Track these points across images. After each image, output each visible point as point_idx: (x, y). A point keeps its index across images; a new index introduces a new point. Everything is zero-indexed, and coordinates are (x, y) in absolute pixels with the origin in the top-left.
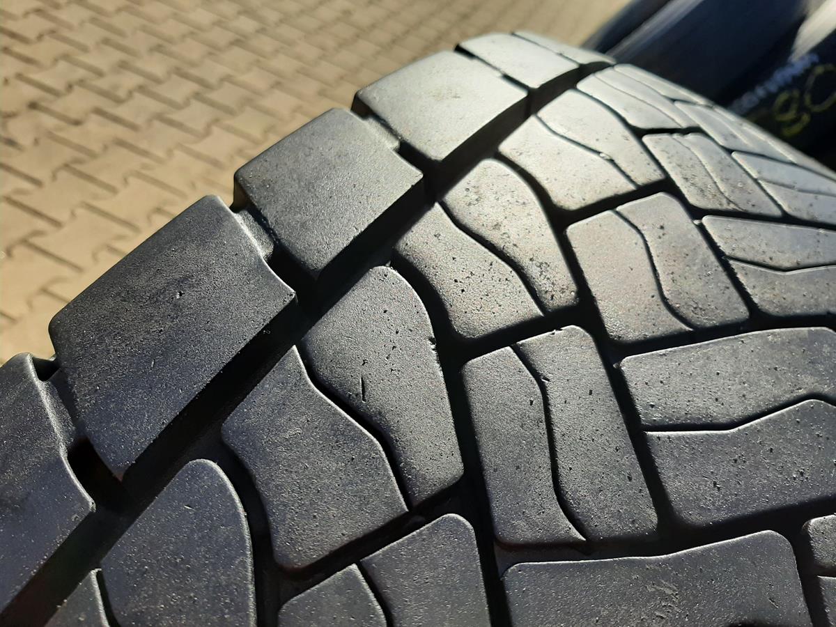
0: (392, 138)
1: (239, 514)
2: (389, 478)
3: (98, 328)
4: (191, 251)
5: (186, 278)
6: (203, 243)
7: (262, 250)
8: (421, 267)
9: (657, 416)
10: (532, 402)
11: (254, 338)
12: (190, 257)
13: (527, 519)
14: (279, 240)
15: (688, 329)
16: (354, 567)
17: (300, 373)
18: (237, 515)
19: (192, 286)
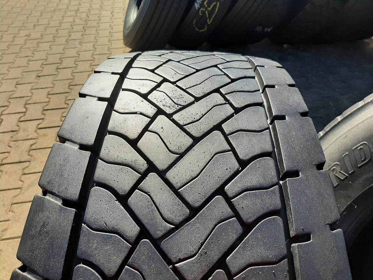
0: (76, 145)
1: (93, 272)
2: (123, 242)
3: (30, 251)
4: (41, 215)
5: (44, 223)
6: (43, 211)
7: (59, 203)
8: (104, 182)
9: (179, 185)
10: (148, 201)
11: (72, 228)
12: (41, 217)
13: (160, 230)
14: (62, 197)
15: (178, 155)
16: (126, 266)
17: (88, 230)
18: (93, 273)
19: (47, 225)
